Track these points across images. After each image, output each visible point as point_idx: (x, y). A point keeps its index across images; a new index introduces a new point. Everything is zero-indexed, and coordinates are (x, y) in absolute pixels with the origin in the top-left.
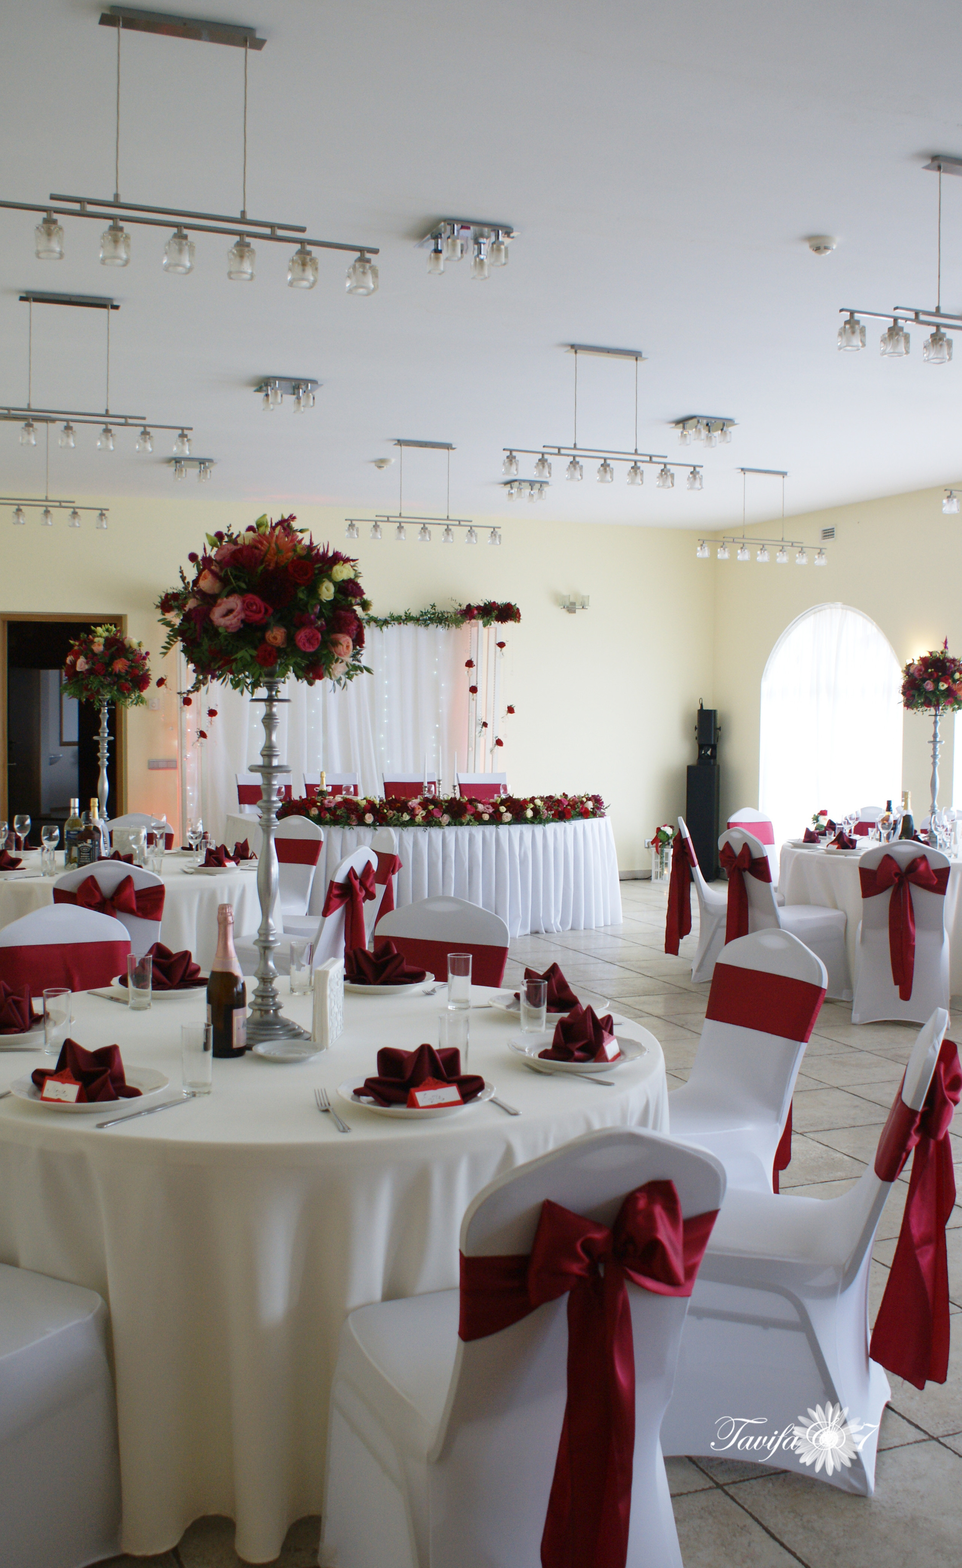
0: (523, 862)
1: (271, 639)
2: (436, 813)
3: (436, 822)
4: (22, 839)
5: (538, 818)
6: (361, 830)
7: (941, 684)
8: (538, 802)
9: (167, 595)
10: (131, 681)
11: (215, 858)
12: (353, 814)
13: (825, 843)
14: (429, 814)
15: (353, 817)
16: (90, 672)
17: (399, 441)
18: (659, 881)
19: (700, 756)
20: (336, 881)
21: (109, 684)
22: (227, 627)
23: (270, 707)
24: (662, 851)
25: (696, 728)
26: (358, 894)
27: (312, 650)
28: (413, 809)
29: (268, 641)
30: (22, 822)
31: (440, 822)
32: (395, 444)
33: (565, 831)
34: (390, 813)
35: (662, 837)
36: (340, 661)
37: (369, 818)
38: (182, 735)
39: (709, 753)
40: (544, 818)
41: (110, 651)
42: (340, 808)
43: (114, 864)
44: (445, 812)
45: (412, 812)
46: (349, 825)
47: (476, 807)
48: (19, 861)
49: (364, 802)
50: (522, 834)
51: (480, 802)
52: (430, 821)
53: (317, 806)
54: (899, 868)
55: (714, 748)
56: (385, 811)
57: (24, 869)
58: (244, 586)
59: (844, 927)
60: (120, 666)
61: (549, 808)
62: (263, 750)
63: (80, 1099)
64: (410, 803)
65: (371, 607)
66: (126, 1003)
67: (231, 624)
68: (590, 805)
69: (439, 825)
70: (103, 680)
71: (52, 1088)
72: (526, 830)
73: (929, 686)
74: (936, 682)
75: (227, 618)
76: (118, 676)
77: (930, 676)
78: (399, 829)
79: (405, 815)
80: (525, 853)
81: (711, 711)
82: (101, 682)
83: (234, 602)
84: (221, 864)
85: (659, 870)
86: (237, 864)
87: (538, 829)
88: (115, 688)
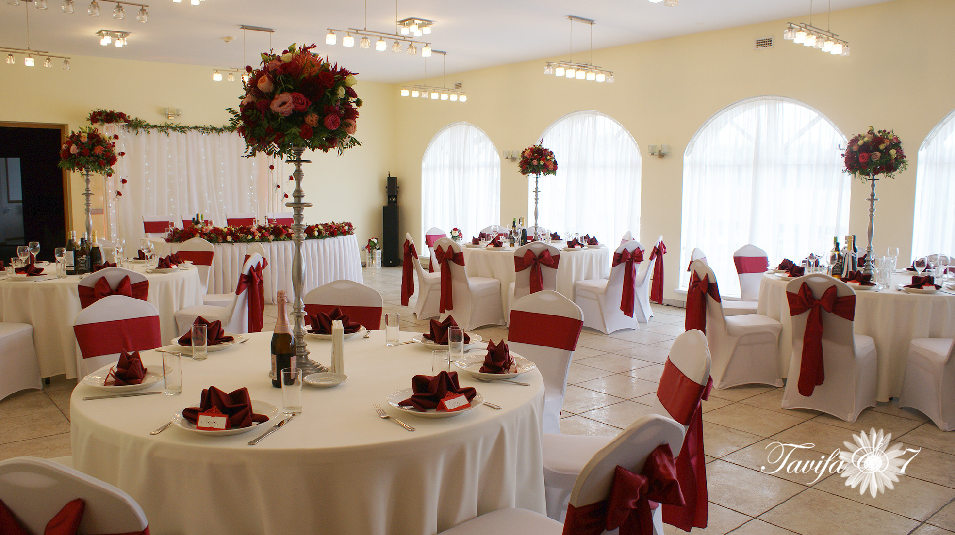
0: (313, 259)
1: (310, 122)
2: (267, 234)
3: (266, 239)
4: (35, 256)
5: (321, 236)
6: (225, 245)
7: (541, 162)
8: (320, 227)
9: (94, 113)
10: (105, 160)
11: (165, 263)
12: (220, 236)
13: (483, 244)
14: (263, 235)
15: (220, 238)
16: (80, 154)
17: (243, 26)
18: (370, 267)
19: (389, 202)
20: (244, 274)
21: (93, 161)
22: (282, 113)
23: (299, 166)
24: (372, 252)
25: (386, 187)
26: (256, 281)
27: (335, 129)
28: (254, 232)
29: (307, 123)
30: (34, 247)
31: (269, 239)
32: (241, 28)
33: (334, 243)
34: (241, 235)
35: (372, 244)
36: (348, 136)
37: (229, 238)
38: (106, 195)
39: (394, 200)
40: (324, 235)
41: (92, 141)
42: (212, 233)
43: (110, 270)
44: (271, 234)
45: (253, 234)
46: (218, 242)
47: (288, 231)
48: (42, 270)
49: (226, 230)
50: (312, 245)
51: (289, 228)
52: (263, 239)
53: (199, 233)
54: (535, 256)
55: (396, 197)
56: (238, 234)
57: (46, 274)
58: (292, 87)
59: (499, 287)
60: (99, 150)
61: (326, 230)
62: (294, 193)
63: (229, 426)
64: (252, 229)
65: (362, 104)
66: (191, 356)
67: (286, 111)
68: (346, 228)
69: (268, 241)
70: (88, 159)
71: (204, 420)
72: (314, 242)
73: (535, 162)
74: (539, 160)
75: (282, 107)
76: (98, 157)
77: (535, 158)
78: (246, 244)
79: (249, 236)
80: (314, 255)
81: (395, 178)
82: (87, 159)
83: (287, 97)
84: (169, 267)
85: (370, 262)
86: (177, 266)
87: (321, 241)
88: (96, 163)
